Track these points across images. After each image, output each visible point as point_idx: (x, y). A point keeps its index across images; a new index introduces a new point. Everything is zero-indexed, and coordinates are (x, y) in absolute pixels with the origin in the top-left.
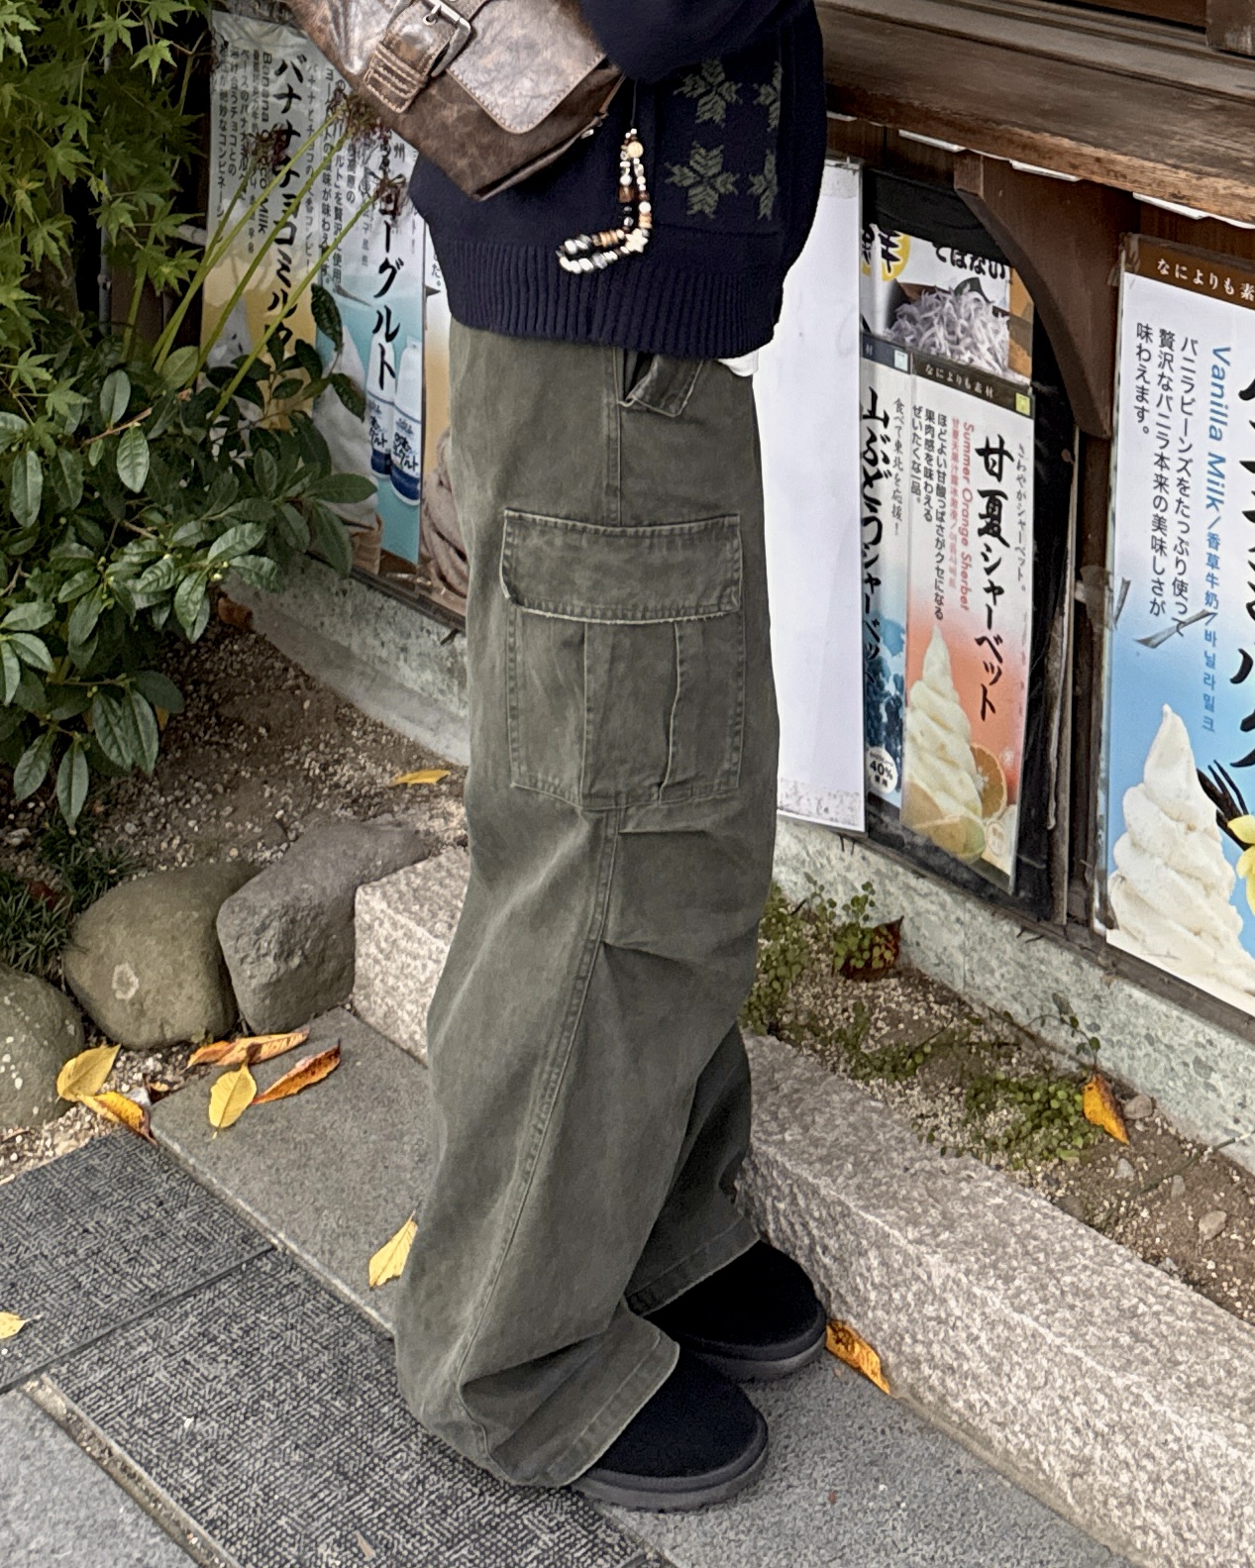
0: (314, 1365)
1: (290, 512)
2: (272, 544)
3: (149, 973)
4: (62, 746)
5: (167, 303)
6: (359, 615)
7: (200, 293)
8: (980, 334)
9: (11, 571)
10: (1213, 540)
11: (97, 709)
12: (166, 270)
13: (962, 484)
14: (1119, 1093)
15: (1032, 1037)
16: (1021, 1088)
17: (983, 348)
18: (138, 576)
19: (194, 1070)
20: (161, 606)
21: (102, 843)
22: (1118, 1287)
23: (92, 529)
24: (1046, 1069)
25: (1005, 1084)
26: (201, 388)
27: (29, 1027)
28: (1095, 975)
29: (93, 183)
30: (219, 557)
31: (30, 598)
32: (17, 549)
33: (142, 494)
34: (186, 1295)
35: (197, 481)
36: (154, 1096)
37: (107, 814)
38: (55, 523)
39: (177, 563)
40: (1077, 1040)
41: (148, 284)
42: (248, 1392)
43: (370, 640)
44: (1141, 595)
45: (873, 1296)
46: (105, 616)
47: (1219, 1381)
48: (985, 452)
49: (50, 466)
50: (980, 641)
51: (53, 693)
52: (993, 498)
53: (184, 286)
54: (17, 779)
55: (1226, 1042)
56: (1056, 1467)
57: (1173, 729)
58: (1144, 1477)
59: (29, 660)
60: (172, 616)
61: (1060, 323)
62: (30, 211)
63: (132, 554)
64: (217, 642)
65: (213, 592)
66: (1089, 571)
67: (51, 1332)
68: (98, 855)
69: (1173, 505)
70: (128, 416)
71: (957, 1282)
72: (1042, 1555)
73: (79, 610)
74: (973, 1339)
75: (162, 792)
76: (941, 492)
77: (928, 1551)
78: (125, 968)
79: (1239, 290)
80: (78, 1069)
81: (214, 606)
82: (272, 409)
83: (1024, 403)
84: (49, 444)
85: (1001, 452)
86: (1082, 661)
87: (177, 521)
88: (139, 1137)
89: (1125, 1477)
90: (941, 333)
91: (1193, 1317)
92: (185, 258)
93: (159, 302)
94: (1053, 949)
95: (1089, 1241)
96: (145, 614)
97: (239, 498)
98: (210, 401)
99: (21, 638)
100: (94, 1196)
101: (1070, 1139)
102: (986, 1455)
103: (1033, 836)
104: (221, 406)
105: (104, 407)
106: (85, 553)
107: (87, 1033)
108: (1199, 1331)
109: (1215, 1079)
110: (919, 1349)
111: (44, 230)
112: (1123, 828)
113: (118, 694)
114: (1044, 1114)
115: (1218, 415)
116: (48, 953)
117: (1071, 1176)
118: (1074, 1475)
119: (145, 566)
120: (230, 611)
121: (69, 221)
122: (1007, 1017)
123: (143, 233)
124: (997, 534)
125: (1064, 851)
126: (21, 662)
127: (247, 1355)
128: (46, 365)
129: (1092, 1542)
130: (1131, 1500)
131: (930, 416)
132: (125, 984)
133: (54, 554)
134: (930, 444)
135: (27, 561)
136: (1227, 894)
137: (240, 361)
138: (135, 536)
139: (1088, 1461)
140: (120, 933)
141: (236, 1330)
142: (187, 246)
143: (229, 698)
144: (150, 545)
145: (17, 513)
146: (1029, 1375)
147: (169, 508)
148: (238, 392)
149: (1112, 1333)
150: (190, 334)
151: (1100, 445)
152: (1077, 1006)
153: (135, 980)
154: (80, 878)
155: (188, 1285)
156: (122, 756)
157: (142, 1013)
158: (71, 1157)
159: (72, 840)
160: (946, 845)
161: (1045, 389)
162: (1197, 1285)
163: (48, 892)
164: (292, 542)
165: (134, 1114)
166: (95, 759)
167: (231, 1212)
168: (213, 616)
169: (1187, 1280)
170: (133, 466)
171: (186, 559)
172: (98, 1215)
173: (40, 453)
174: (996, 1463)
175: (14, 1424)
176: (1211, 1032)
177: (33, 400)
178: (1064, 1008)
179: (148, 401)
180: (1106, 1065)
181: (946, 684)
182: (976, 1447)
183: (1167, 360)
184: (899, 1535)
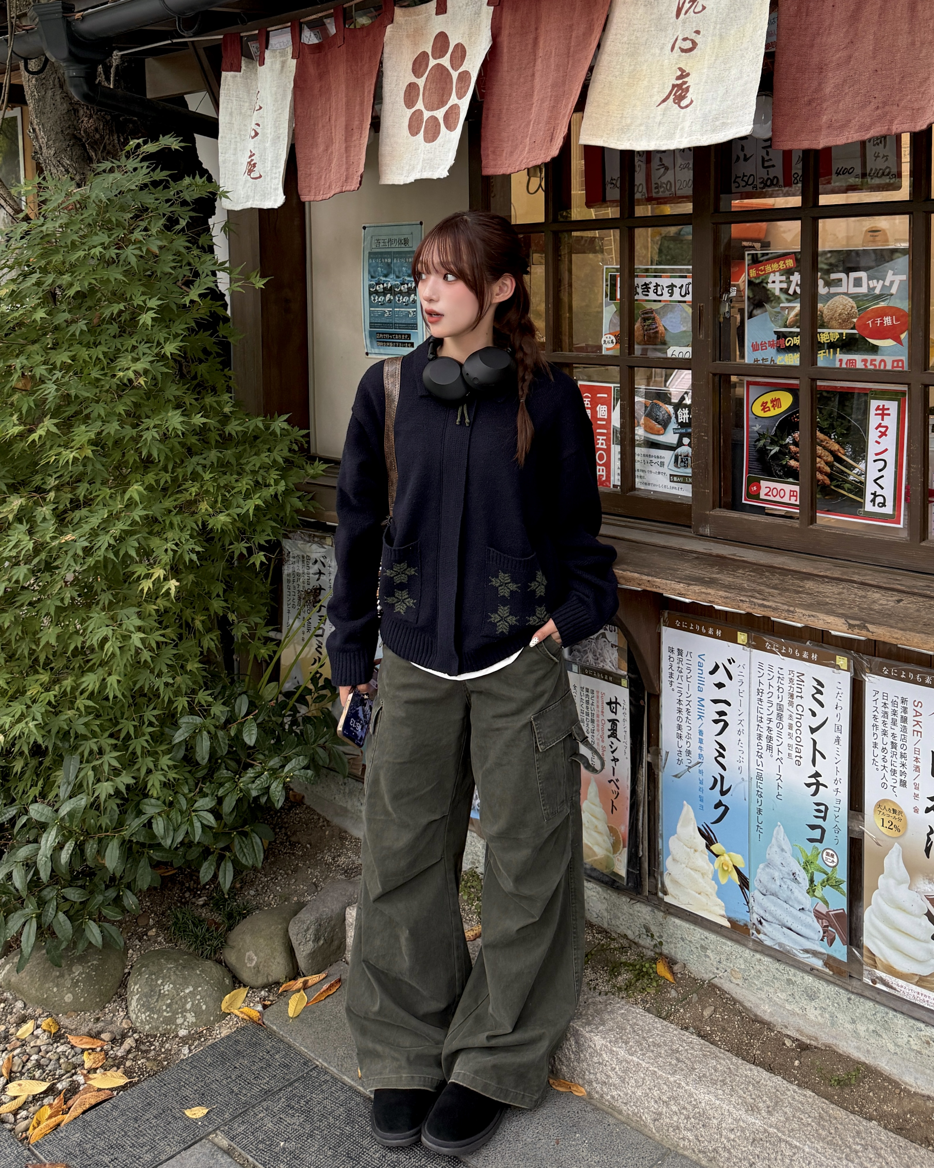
0: (337, 1113)
1: (320, 751)
2: (313, 764)
3: (262, 954)
4: (221, 858)
5: (264, 665)
6: (351, 793)
7: (279, 659)
8: (606, 655)
9: (197, 785)
10: (701, 733)
11: (236, 841)
12: (262, 651)
13: (601, 717)
14: (671, 963)
15: (635, 943)
16: (631, 965)
17: (608, 661)
18: (253, 782)
19: (281, 994)
20: (263, 794)
21: (240, 900)
22: (671, 1041)
23: (233, 764)
24: (641, 956)
25: (625, 964)
26: (280, 700)
27: (208, 982)
28: (660, 915)
29: (229, 615)
30: (289, 772)
31: (205, 795)
32: (200, 774)
33: (254, 747)
34: (280, 1090)
35: (279, 740)
36: (265, 1007)
37: (241, 888)
38: (216, 762)
39: (271, 775)
40: (654, 942)
41: (255, 657)
42: (308, 1127)
43: (356, 803)
44: (673, 757)
45: (572, 1056)
46: (239, 800)
47: (711, 1074)
48: (609, 704)
49: (213, 737)
50: (610, 781)
51: (216, 836)
52: (614, 722)
53: (271, 658)
54: (201, 875)
55: (712, 937)
56: (647, 1118)
57: (688, 811)
58: (683, 1117)
59: (205, 822)
60: (269, 798)
61: (636, 648)
62: (201, 629)
63: (250, 773)
64: (290, 809)
65: (287, 788)
66: (652, 749)
67: (221, 1112)
68: (238, 906)
69: (685, 720)
70: (247, 714)
71: (606, 1046)
72: (643, 1155)
73: (227, 799)
74: (613, 1069)
75: (265, 876)
76: (593, 721)
77: (597, 1159)
78: (251, 953)
79: (707, 631)
80: (230, 998)
81: (287, 794)
82: (312, 708)
83: (624, 682)
84: (212, 729)
85: (616, 703)
86: (652, 788)
87: (271, 757)
88: (258, 1025)
89: (675, 1118)
90: (590, 656)
91: (701, 1050)
92: (271, 646)
93: (260, 665)
94: (643, 906)
95: (659, 1023)
96: (256, 799)
97: (297, 746)
98: (283, 706)
99: (202, 813)
100: (239, 1053)
101: (651, 983)
102: (620, 1117)
103: (634, 860)
104: (289, 708)
105: (237, 710)
106: (230, 774)
107: (234, 983)
108: (704, 1055)
109: (709, 952)
110: (592, 1076)
111: (208, 637)
112: (669, 853)
113: (245, 834)
114: (641, 974)
115: (701, 682)
116: (215, 950)
117: (652, 998)
118: (655, 1120)
119: (256, 778)
120: (295, 796)
121: (219, 632)
122: (625, 936)
123: (252, 636)
124: (615, 737)
125: (646, 865)
126: (202, 824)
127: (307, 1113)
128: (210, 695)
129: (663, 1147)
130: (678, 1128)
131: (587, 690)
132: (251, 960)
133: (215, 776)
134: (587, 702)
135: (204, 779)
136: (711, 876)
137: (297, 688)
138: (252, 766)
139: (660, 1114)
140: (248, 938)
141: (302, 1102)
142: (272, 640)
143: (294, 833)
144: (258, 768)
145: (199, 759)
146: (636, 1081)
147: (266, 752)
148: (297, 701)
149: (669, 1060)
150: (275, 677)
151: (655, 697)
152: (653, 929)
153: (255, 958)
154: (230, 916)
155: (281, 1085)
156: (247, 861)
157: (258, 971)
158: (228, 1037)
159: (226, 900)
160: (598, 867)
161: (633, 676)
162: (703, 1037)
163: (216, 923)
164: (321, 763)
165: (255, 1015)
166: (236, 862)
167: (299, 1053)
168: (287, 798)
169: (699, 1035)
170: (250, 735)
171: (274, 773)
172: (241, 1060)
173: (209, 733)
174: (624, 1119)
175: (205, 1154)
176: (706, 934)
177: (205, 710)
178: (648, 930)
179: (256, 707)
180: (665, 952)
181: (597, 801)
182: (616, 1114)
183: (680, 661)
184: (584, 1154)
